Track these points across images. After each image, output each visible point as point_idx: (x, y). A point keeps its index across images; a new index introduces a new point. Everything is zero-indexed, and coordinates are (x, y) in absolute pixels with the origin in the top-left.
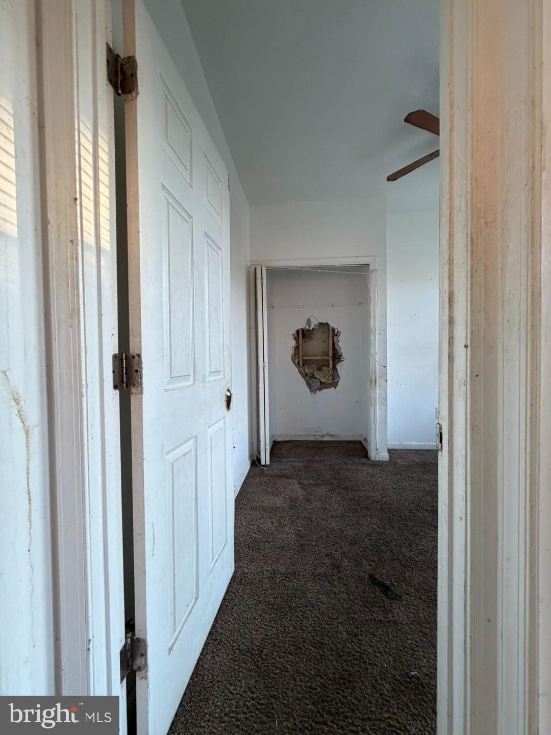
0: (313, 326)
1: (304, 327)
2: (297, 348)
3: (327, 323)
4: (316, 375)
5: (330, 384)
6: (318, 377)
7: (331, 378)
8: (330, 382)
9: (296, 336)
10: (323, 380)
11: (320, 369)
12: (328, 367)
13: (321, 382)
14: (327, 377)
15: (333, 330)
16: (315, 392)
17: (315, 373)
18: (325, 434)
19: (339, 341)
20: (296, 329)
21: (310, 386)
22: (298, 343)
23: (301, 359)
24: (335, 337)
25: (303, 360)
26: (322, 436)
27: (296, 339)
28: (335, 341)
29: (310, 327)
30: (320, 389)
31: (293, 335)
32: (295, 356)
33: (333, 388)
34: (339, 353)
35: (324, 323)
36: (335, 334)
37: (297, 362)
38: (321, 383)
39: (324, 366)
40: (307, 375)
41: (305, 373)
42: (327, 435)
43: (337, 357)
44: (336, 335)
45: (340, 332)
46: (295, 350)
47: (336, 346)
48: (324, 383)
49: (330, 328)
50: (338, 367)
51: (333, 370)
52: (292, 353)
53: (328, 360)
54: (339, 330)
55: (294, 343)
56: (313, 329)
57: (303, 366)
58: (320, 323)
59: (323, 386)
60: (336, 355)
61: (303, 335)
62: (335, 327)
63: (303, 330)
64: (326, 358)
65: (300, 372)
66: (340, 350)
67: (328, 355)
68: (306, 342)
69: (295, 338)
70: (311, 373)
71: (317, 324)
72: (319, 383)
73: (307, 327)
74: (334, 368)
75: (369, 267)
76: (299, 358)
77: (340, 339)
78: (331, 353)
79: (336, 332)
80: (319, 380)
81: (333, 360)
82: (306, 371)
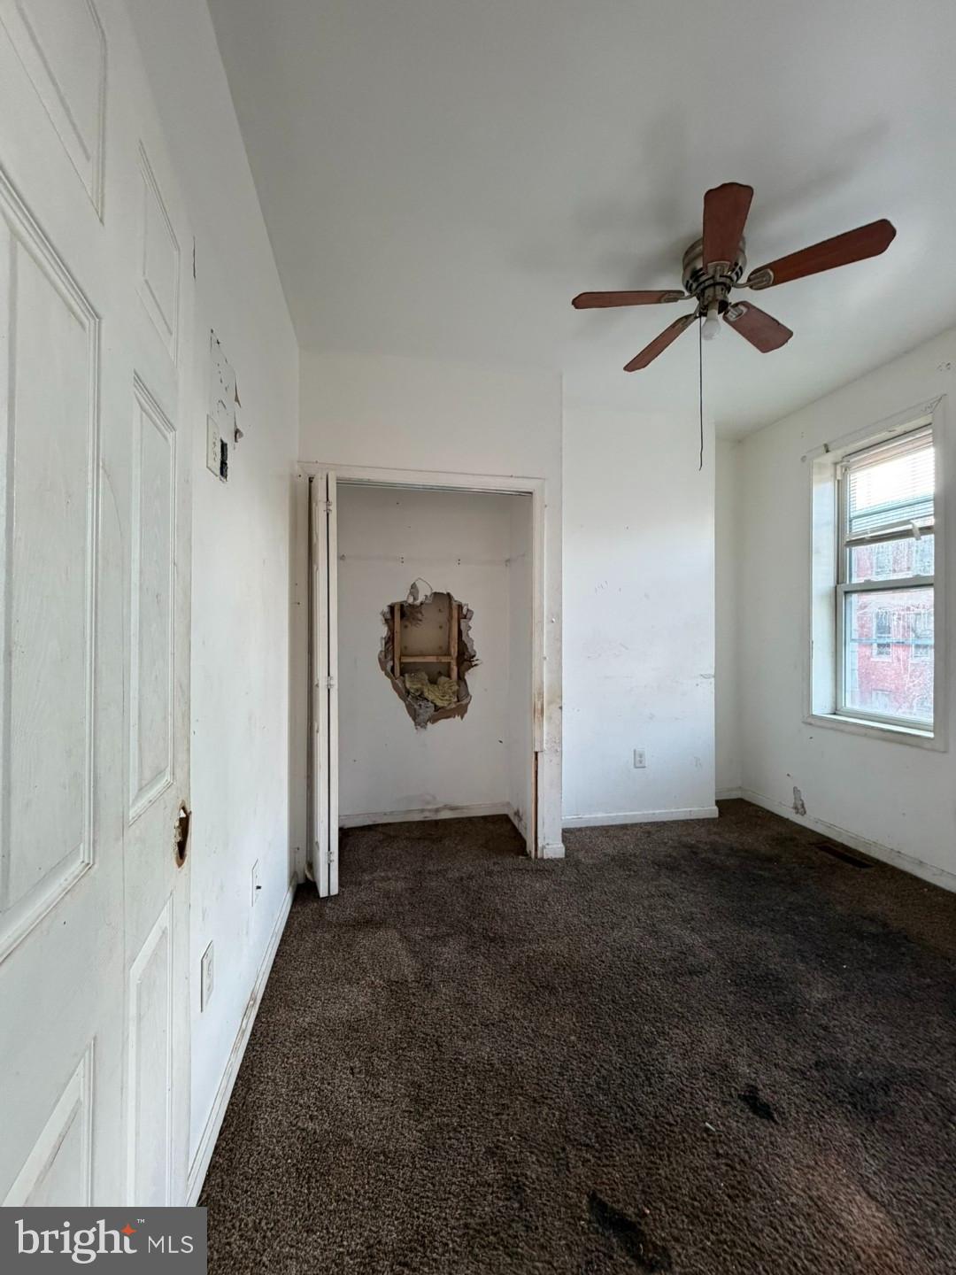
0: (421, 598)
1: (405, 599)
2: (390, 640)
3: (448, 594)
4: (426, 694)
5: (451, 710)
6: (430, 698)
7: (456, 700)
8: (453, 706)
9: (389, 616)
10: (439, 703)
11: (433, 682)
12: (449, 676)
13: (436, 706)
14: (447, 698)
15: (460, 607)
16: (424, 727)
17: (425, 690)
18: (441, 805)
19: (470, 627)
20: (389, 604)
21: (414, 715)
22: (391, 630)
23: (396, 660)
24: (462, 621)
25: (401, 663)
26: (437, 811)
27: (389, 621)
28: (463, 627)
29: (415, 599)
30: (434, 720)
31: (384, 614)
32: (386, 657)
33: (458, 718)
34: (470, 650)
35: (442, 594)
36: (463, 614)
37: (389, 668)
38: (437, 708)
39: (440, 674)
40: (408, 692)
41: (406, 688)
42: (446, 807)
43: (465, 659)
44: (465, 617)
45: (472, 612)
46: (386, 644)
47: (464, 638)
48: (443, 708)
49: (454, 604)
50: (467, 677)
51: (459, 685)
52: (380, 649)
53: (450, 663)
54: (470, 608)
55: (383, 631)
56: (422, 604)
57: (402, 674)
58: (435, 593)
59: (440, 713)
60: (464, 654)
61: (401, 615)
62: (463, 602)
63: (402, 606)
64: (445, 660)
65: (395, 687)
66: (472, 647)
67: (448, 654)
68: (406, 627)
69: (386, 620)
70: (417, 690)
71: (429, 594)
72: (433, 710)
73: (411, 600)
74: (461, 678)
75: (532, 497)
76: (393, 659)
77: (471, 623)
78: (454, 651)
79: (465, 611)
80: (432, 702)
81: (459, 665)
82: (408, 686)
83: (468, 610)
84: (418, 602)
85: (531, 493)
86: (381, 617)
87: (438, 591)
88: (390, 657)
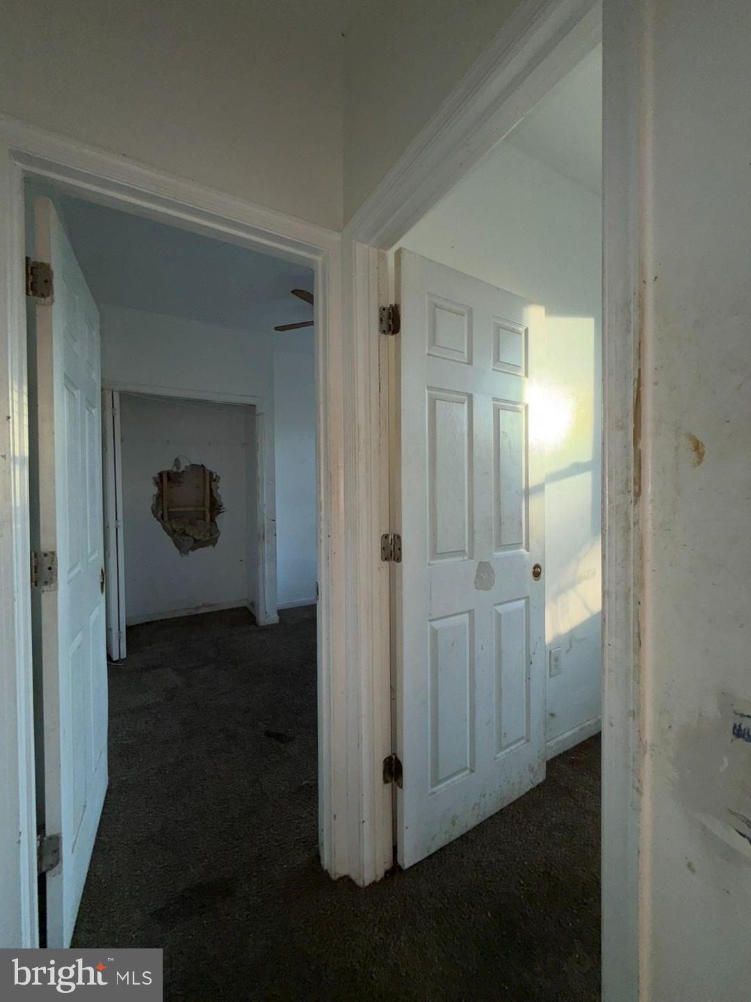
0: (182, 468)
1: (170, 469)
2: (159, 497)
3: (202, 465)
4: (187, 532)
5: (207, 541)
6: (191, 534)
7: (209, 535)
8: (207, 539)
9: (158, 480)
10: (197, 537)
11: (193, 524)
12: (205, 520)
13: (195, 539)
14: (202, 534)
15: (211, 474)
16: (187, 554)
17: (187, 529)
18: (200, 605)
19: (218, 488)
20: (159, 471)
21: (178, 545)
22: (161, 489)
23: (165, 510)
24: (213, 483)
25: (168, 512)
26: (197, 608)
27: (159, 484)
28: (213, 487)
29: (178, 469)
30: (193, 549)
31: (154, 479)
32: (157, 508)
33: (211, 547)
34: (219, 502)
35: (198, 465)
36: (213, 479)
37: (159, 515)
38: (195, 541)
39: (198, 519)
40: (174, 531)
41: (172, 528)
42: (204, 605)
43: (215, 507)
44: (215, 481)
45: (219, 477)
46: (157, 499)
47: (214, 495)
48: (199, 540)
49: (207, 473)
50: (217, 520)
51: (211, 525)
52: (152, 503)
53: (204, 511)
54: (218, 474)
55: (155, 490)
56: (183, 471)
57: (169, 520)
58: (193, 465)
59: (198, 544)
60: (214, 505)
61: (167, 480)
62: (213, 471)
63: (168, 473)
64: (202, 509)
65: (165, 528)
66: (220, 499)
67: (204, 505)
68: (172, 487)
69: (157, 483)
70: (180, 530)
71: (188, 465)
72: (193, 541)
73: (175, 470)
74: (212, 520)
75: (255, 408)
76: (163, 510)
77: (219, 485)
78: (208, 504)
79: (214, 477)
80: (192, 537)
81: (210, 512)
82: (174, 527)
83: (216, 476)
84: (180, 471)
85: (254, 406)
86: (153, 481)
87: (195, 463)
88: (160, 508)
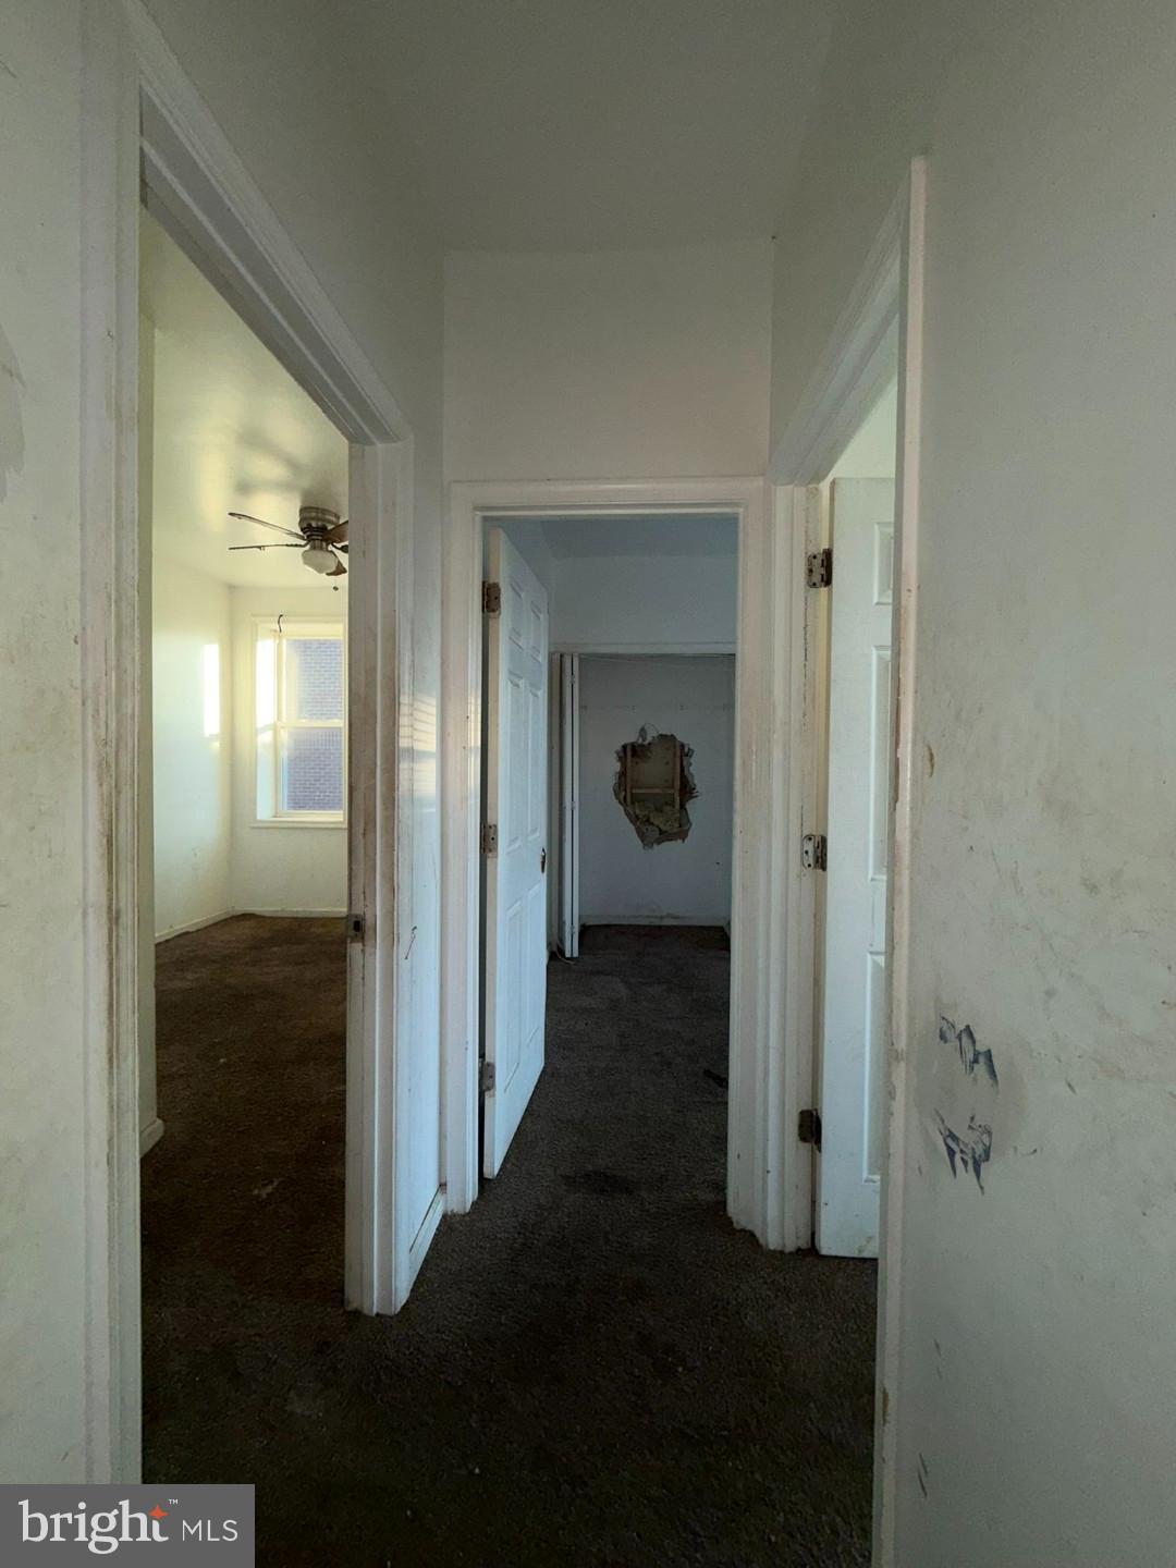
0: (649, 739)
1: (635, 740)
2: (623, 775)
3: (673, 736)
4: (652, 820)
5: (675, 834)
6: (656, 823)
7: (677, 825)
8: (675, 830)
9: (622, 754)
10: (664, 828)
11: (660, 810)
12: (674, 806)
13: (660, 830)
14: (670, 823)
15: (682, 746)
16: (651, 847)
17: (651, 816)
18: (664, 914)
19: (691, 764)
20: (623, 743)
21: (642, 836)
22: (624, 766)
23: (628, 791)
24: (684, 758)
25: (632, 794)
26: (662, 918)
27: (622, 757)
28: (685, 763)
29: (644, 740)
30: (659, 842)
31: (617, 753)
32: (619, 788)
33: (680, 841)
34: (691, 783)
35: (667, 735)
36: (684, 753)
37: (622, 798)
38: (661, 832)
39: (667, 804)
40: (637, 817)
41: (636, 814)
42: (668, 916)
43: (687, 790)
44: (687, 755)
45: (692, 751)
46: (619, 777)
47: (686, 772)
48: (666, 832)
49: (677, 744)
50: (688, 806)
51: (680, 812)
52: (614, 782)
53: (673, 794)
54: (691, 747)
55: (617, 767)
56: (650, 744)
57: (633, 803)
58: (661, 735)
59: (664, 836)
60: (686, 787)
61: (633, 753)
62: (686, 742)
63: (633, 746)
64: (671, 791)
65: (627, 814)
66: (692, 780)
67: (673, 787)
68: (637, 763)
70: (644, 816)
71: (656, 736)
72: (658, 833)
73: (640, 741)
74: (682, 806)
76: (625, 790)
77: (692, 760)
78: (678, 783)
79: (686, 750)
80: (658, 827)
81: (680, 795)
82: (638, 811)
83: (689, 749)
84: (646, 743)
85: (733, 655)
86: (615, 755)
87: (664, 733)
88: (622, 788)
